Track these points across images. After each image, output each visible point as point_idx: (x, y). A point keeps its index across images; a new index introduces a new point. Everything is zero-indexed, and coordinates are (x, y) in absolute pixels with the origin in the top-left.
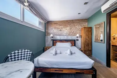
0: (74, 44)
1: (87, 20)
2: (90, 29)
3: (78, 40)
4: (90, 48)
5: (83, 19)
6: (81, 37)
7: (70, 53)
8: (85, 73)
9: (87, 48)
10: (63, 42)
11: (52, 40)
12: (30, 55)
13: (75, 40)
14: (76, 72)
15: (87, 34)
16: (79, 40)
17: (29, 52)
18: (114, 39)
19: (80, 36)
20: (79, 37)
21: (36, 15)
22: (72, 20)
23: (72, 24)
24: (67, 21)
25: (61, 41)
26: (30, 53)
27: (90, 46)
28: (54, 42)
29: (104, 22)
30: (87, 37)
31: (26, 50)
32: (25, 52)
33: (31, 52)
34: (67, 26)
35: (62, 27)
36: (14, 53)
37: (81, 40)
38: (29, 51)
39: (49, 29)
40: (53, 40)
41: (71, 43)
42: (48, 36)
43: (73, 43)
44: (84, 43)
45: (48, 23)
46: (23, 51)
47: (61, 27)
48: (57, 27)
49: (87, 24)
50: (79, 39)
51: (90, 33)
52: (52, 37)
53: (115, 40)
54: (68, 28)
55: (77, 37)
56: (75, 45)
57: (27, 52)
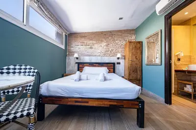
0: (112, 70)
1: (135, 31)
2: (139, 45)
3: (119, 63)
4: (139, 76)
5: (128, 30)
6: (125, 59)
7: (103, 78)
8: (125, 106)
9: (134, 76)
10: (95, 66)
11: (76, 63)
12: (35, 74)
13: (114, 64)
14: (110, 105)
15: (134, 53)
16: (121, 63)
17: (32, 70)
18: (179, 60)
19: (124, 57)
20: (122, 58)
21: (49, 18)
22: (110, 32)
23: (110, 38)
24: (102, 33)
25: (92, 64)
26: (34, 72)
27: (138, 72)
28: (81, 66)
29: (161, 30)
30: (134, 57)
31: (28, 67)
32: (26, 69)
33: (36, 71)
34: (102, 41)
35: (94, 42)
36: (6, 69)
37: (125, 63)
38: (33, 68)
39: (72, 45)
40: (79, 64)
41: (108, 68)
42: (71, 57)
43: (112, 67)
44: (129, 68)
45: (70, 36)
46: (23, 67)
47: (91, 42)
48: (86, 42)
49: (134, 37)
50: (121, 61)
51: (139, 51)
52: (77, 58)
53: (181, 62)
54: (104, 44)
55: (118, 58)
56: (114, 72)
57: (29, 69)
